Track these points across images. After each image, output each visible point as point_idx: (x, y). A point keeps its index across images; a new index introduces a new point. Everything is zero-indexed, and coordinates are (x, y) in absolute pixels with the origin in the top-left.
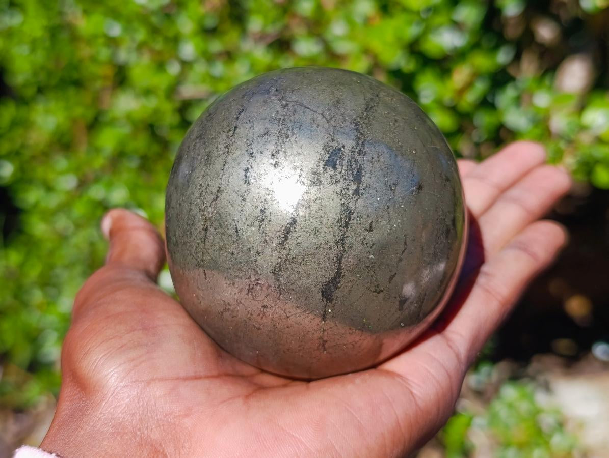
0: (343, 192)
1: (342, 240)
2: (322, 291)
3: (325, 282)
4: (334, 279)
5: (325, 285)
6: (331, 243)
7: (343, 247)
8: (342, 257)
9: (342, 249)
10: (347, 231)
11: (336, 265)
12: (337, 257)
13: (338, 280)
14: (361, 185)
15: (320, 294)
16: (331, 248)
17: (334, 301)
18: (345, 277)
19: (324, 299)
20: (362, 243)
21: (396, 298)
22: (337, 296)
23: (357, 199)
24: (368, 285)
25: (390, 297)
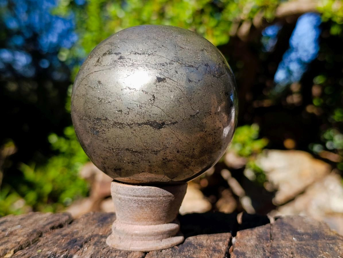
0: (107, 127)
1: (129, 125)
2: (159, 129)
3: (154, 129)
4: (151, 125)
5: (155, 128)
6: (132, 130)
7: (133, 124)
8: (138, 124)
9: (134, 124)
10: (124, 123)
11: (142, 126)
12: (139, 126)
13: (150, 123)
14: (102, 118)
15: (161, 129)
16: (135, 130)
17: (163, 121)
18: (148, 119)
19: (163, 126)
20: (128, 114)
21: (157, 85)
22: (160, 120)
23: (109, 120)
24: (151, 105)
25: (156, 90)
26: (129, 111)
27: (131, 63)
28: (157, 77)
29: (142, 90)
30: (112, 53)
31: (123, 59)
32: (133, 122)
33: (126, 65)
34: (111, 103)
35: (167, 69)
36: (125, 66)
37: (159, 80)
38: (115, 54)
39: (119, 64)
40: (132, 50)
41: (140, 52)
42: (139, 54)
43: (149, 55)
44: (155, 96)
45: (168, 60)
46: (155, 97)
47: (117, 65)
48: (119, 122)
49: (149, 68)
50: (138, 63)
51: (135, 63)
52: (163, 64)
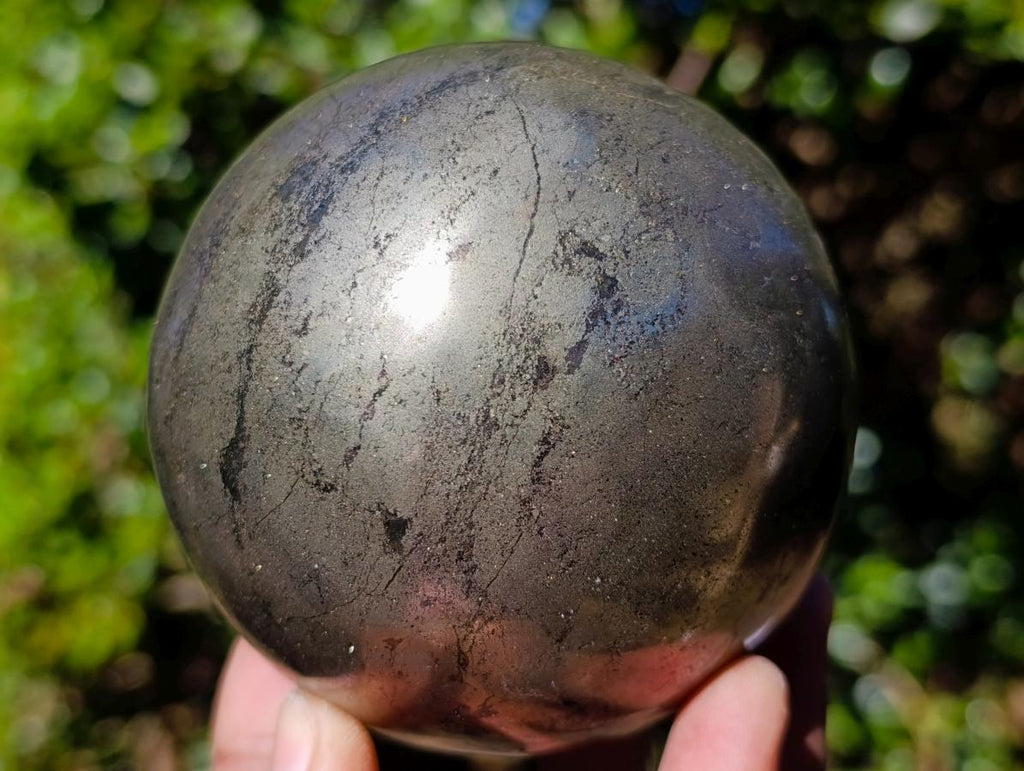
0: (278, 248)
1: (250, 351)
3: (223, 449)
4: (234, 443)
5: (224, 456)
6: (232, 359)
7: (249, 369)
8: (245, 391)
9: (247, 372)
10: (261, 330)
11: (237, 408)
12: (239, 392)
13: (241, 445)
14: (313, 234)
16: (230, 369)
17: (244, 498)
18: (252, 439)
19: (227, 490)
20: (283, 362)
21: (374, 512)
22: (245, 487)
23: (296, 263)
24: (298, 466)
25: (355, 506)
26: (293, 367)
27: (500, 417)
28: (410, 520)
29: (359, 448)
30: (589, 328)
31: (535, 383)
32: (254, 370)
33: (499, 395)
34: (347, 292)
35: (442, 568)
36: (491, 387)
37: (396, 528)
38: (581, 346)
39: (511, 361)
40: (574, 429)
41: (548, 463)
42: (541, 458)
43: (524, 502)
44: (333, 493)
45: (487, 578)
46: (328, 491)
47: (513, 346)
48: (272, 311)
49: (456, 492)
50: (491, 450)
51: (497, 435)
52: (471, 555)
